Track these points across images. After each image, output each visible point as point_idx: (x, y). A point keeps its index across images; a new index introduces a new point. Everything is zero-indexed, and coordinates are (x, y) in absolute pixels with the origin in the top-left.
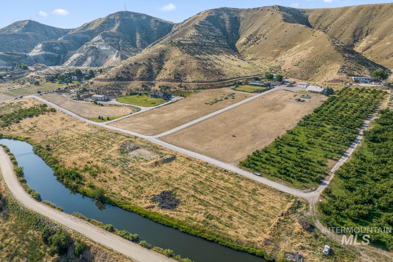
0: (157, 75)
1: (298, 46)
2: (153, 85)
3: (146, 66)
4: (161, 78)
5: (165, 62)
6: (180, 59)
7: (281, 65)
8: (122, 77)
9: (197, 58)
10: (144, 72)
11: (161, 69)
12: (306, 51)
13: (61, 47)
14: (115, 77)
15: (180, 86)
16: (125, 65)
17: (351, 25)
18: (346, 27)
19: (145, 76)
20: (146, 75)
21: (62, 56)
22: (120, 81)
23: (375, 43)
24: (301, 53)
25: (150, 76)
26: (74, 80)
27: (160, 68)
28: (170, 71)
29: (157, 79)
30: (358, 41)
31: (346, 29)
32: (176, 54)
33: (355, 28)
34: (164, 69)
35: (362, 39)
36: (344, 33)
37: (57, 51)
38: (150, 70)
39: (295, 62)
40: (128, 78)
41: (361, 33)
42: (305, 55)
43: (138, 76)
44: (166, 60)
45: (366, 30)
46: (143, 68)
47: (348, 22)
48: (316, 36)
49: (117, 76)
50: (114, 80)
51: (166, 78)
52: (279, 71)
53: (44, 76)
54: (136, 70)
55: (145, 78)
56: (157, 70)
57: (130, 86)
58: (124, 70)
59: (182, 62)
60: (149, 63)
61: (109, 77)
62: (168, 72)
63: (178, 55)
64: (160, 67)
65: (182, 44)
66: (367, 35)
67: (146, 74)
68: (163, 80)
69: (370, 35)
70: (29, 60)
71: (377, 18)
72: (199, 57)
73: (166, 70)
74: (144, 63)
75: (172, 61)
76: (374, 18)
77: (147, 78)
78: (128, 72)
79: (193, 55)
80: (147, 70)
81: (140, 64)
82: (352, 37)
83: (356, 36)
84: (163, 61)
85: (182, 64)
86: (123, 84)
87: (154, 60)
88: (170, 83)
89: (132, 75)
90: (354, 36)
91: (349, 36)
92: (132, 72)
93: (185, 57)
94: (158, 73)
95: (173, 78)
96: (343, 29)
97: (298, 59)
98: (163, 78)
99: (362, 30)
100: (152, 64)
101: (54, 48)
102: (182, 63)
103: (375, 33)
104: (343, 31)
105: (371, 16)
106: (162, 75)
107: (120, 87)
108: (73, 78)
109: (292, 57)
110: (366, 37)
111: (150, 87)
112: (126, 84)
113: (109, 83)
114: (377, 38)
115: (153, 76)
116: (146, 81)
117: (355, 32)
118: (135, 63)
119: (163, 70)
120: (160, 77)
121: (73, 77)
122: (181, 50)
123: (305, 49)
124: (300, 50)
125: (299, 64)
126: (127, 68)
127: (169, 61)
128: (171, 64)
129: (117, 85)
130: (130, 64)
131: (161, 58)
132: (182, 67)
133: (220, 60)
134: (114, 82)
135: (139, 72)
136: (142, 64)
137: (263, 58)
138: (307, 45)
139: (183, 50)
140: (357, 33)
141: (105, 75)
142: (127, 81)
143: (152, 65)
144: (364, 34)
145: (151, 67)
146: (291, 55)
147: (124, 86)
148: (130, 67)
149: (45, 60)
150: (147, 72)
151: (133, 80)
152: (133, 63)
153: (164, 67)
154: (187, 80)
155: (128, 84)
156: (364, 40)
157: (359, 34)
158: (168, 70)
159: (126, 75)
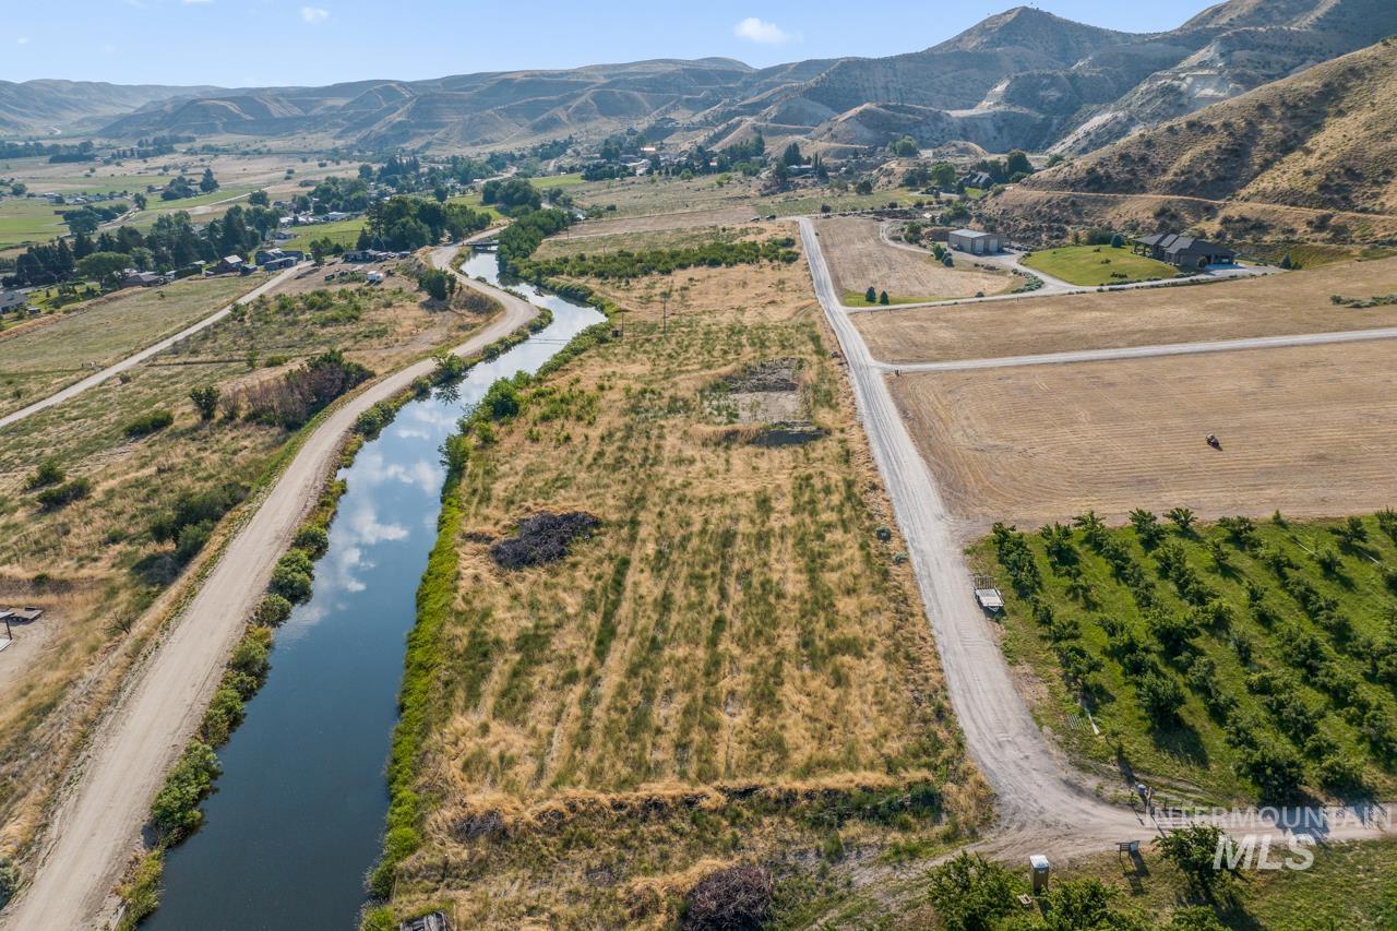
0: (1255, 176)
2: (1210, 211)
3: (1231, 134)
4: (1263, 186)
5: (1330, 121)
8: (1108, 177)
10: (1203, 161)
11: (1290, 150)
13: (1065, 91)
15: (1321, 224)
19: (1200, 176)
20: (1208, 173)
21: (1056, 121)
22: (1094, 191)
25: (1217, 178)
27: (1287, 147)
28: (1323, 156)
29: (1243, 192)
34: (1306, 150)
37: (1050, 102)
38: (1237, 152)
43: (1169, 177)
44: (1343, 114)
46: (1211, 144)
54: (1179, 149)
55: (1193, 186)
56: (1269, 156)
57: (1115, 211)
60: (1251, 123)
62: (1312, 162)
64: (1294, 143)
67: (1209, 166)
68: (1264, 196)
70: (943, 130)
73: (1310, 153)
77: (1204, 183)
81: (1211, 128)
86: (1095, 201)
87: (1278, 113)
88: (1283, 208)
89: (1153, 169)
92: (1156, 157)
94: (1267, 165)
95: (1314, 189)
98: (1270, 189)
100: (1264, 126)
101: (1042, 93)
106: (1276, 174)
107: (1078, 213)
111: (1189, 220)
112: (1106, 202)
116: (1191, 195)
118: (1193, 128)
119: (1297, 156)
120: (1266, 182)
126: (1147, 144)
128: (1354, 126)
130: (1172, 129)
134: (1066, 193)
135: (1186, 159)
136: (1218, 127)
143: (1262, 132)
145: (1252, 139)
147: (1097, 209)
149: (995, 134)
150: (1219, 162)
151: (1143, 190)
152: (1184, 126)
153: (1315, 142)
154: (1383, 199)
158: (1317, 155)
159: (1128, 172)
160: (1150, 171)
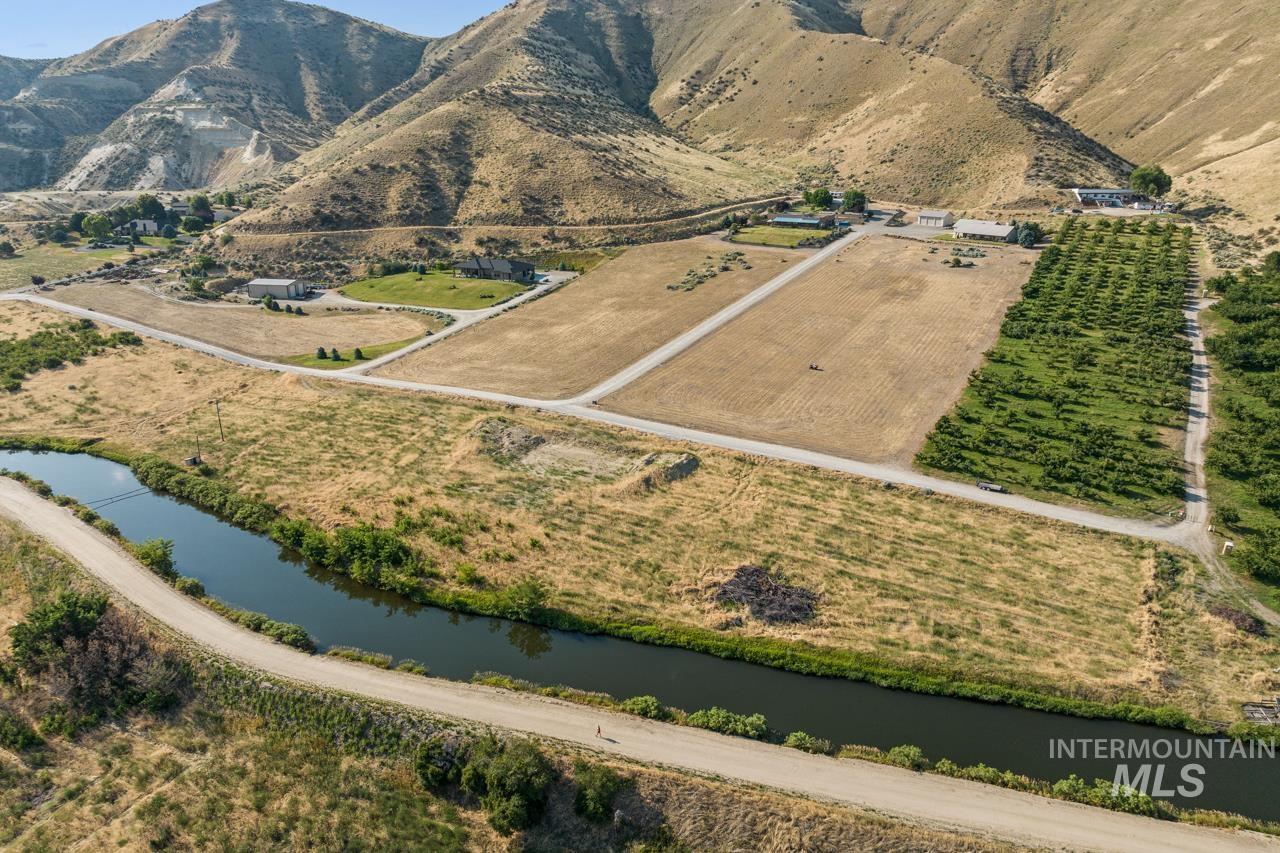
0: (457, 205)
1: (871, 103)
2: (453, 236)
3: (414, 173)
4: (474, 212)
5: (475, 160)
6: (527, 148)
7: (833, 162)
8: (337, 216)
9: (582, 145)
10: (411, 196)
11: (467, 183)
12: (908, 119)
14: (311, 215)
15: (553, 236)
16: (338, 175)
17: (998, 38)
18: (984, 46)
19: (418, 207)
20: (422, 205)
22: (334, 229)
23: (1081, 91)
24: (893, 124)
25: (434, 209)
26: (145, 233)
27: (464, 181)
28: (501, 187)
29: (460, 217)
30: (1026, 88)
31: (985, 51)
32: (507, 128)
33: (1011, 47)
34: (481, 183)
35: (1034, 80)
36: (982, 63)
38: (429, 187)
39: (880, 150)
40: (359, 219)
41: (1032, 62)
42: (908, 130)
43: (393, 210)
44: (479, 154)
45: (1046, 53)
46: (406, 182)
47: (989, 30)
48: (925, 72)
49: (317, 213)
50: (308, 225)
51: (494, 211)
52: (835, 181)
53: (24, 224)
54: (381, 188)
55: (420, 217)
56: (456, 189)
57: (371, 245)
58: (335, 191)
59: (536, 157)
60: (421, 164)
61: (287, 217)
62: (498, 194)
63: (516, 136)
64: (465, 178)
65: (518, 101)
66: (1049, 68)
67: (419, 200)
69: (1059, 70)
71: (1069, 17)
72: (584, 139)
73: (487, 185)
74: (405, 167)
75: (501, 157)
76: (1063, 19)
77: (427, 213)
78: (355, 198)
79: (567, 134)
80: (421, 188)
82: (1008, 76)
83: (1020, 73)
84: (468, 156)
85: (540, 166)
86: (343, 237)
89: (372, 206)
90: (1014, 73)
91: (998, 72)
92: (366, 196)
93: (541, 142)
94: (460, 197)
96: (978, 52)
97: (885, 144)
98: (484, 214)
99: (1033, 55)
100: (433, 166)
102: (538, 162)
103: (1075, 62)
104: (977, 57)
105: (1052, 11)
106: (476, 202)
107: (337, 249)
108: (140, 228)
109: (864, 137)
110: (1046, 74)
111: (446, 245)
112: (355, 237)
113: (296, 237)
114: (1084, 76)
115: (444, 207)
116: (424, 224)
117: (1014, 60)
118: (374, 167)
119: (474, 188)
120: (468, 210)
121: (140, 223)
122: (522, 120)
123: (902, 111)
124: (882, 113)
125: (895, 157)
126: (348, 185)
127: (489, 158)
128: (500, 164)
129: (326, 242)
130: (356, 171)
131: (459, 148)
132: (541, 176)
133: (647, 150)
134: (310, 234)
135: (395, 194)
136: (398, 167)
137: (762, 145)
138: (904, 97)
139: (528, 119)
140: (1021, 64)
141: (270, 210)
142: (358, 227)
143: (434, 170)
144: (1041, 68)
145: (433, 177)
146: (856, 130)
147: (351, 244)
148: (356, 179)
150: (422, 195)
151: (377, 224)
153: (476, 176)
155: (363, 238)
156: (1042, 83)
157: (1028, 66)
158: (495, 186)
159: (350, 210)
160: (370, 208)
